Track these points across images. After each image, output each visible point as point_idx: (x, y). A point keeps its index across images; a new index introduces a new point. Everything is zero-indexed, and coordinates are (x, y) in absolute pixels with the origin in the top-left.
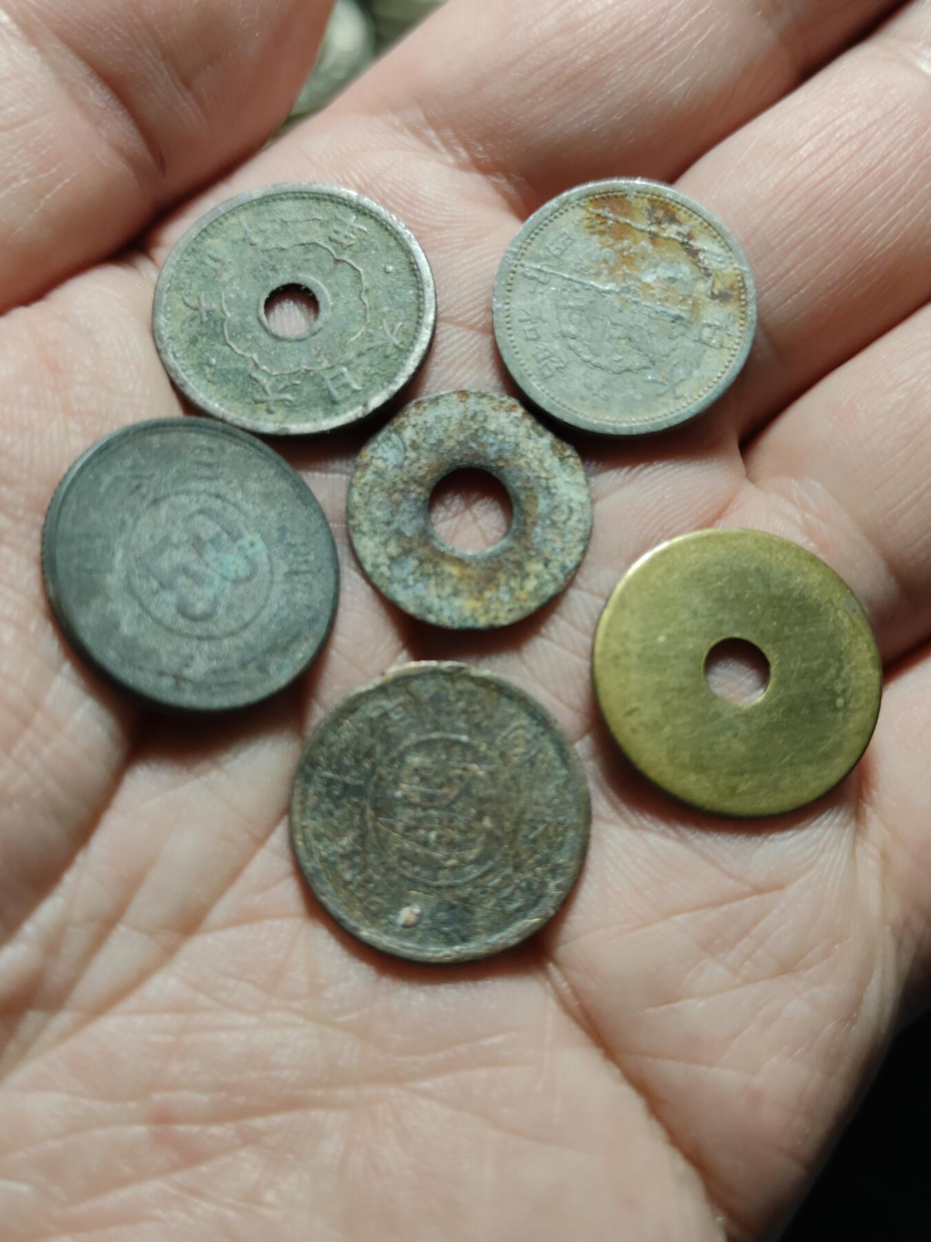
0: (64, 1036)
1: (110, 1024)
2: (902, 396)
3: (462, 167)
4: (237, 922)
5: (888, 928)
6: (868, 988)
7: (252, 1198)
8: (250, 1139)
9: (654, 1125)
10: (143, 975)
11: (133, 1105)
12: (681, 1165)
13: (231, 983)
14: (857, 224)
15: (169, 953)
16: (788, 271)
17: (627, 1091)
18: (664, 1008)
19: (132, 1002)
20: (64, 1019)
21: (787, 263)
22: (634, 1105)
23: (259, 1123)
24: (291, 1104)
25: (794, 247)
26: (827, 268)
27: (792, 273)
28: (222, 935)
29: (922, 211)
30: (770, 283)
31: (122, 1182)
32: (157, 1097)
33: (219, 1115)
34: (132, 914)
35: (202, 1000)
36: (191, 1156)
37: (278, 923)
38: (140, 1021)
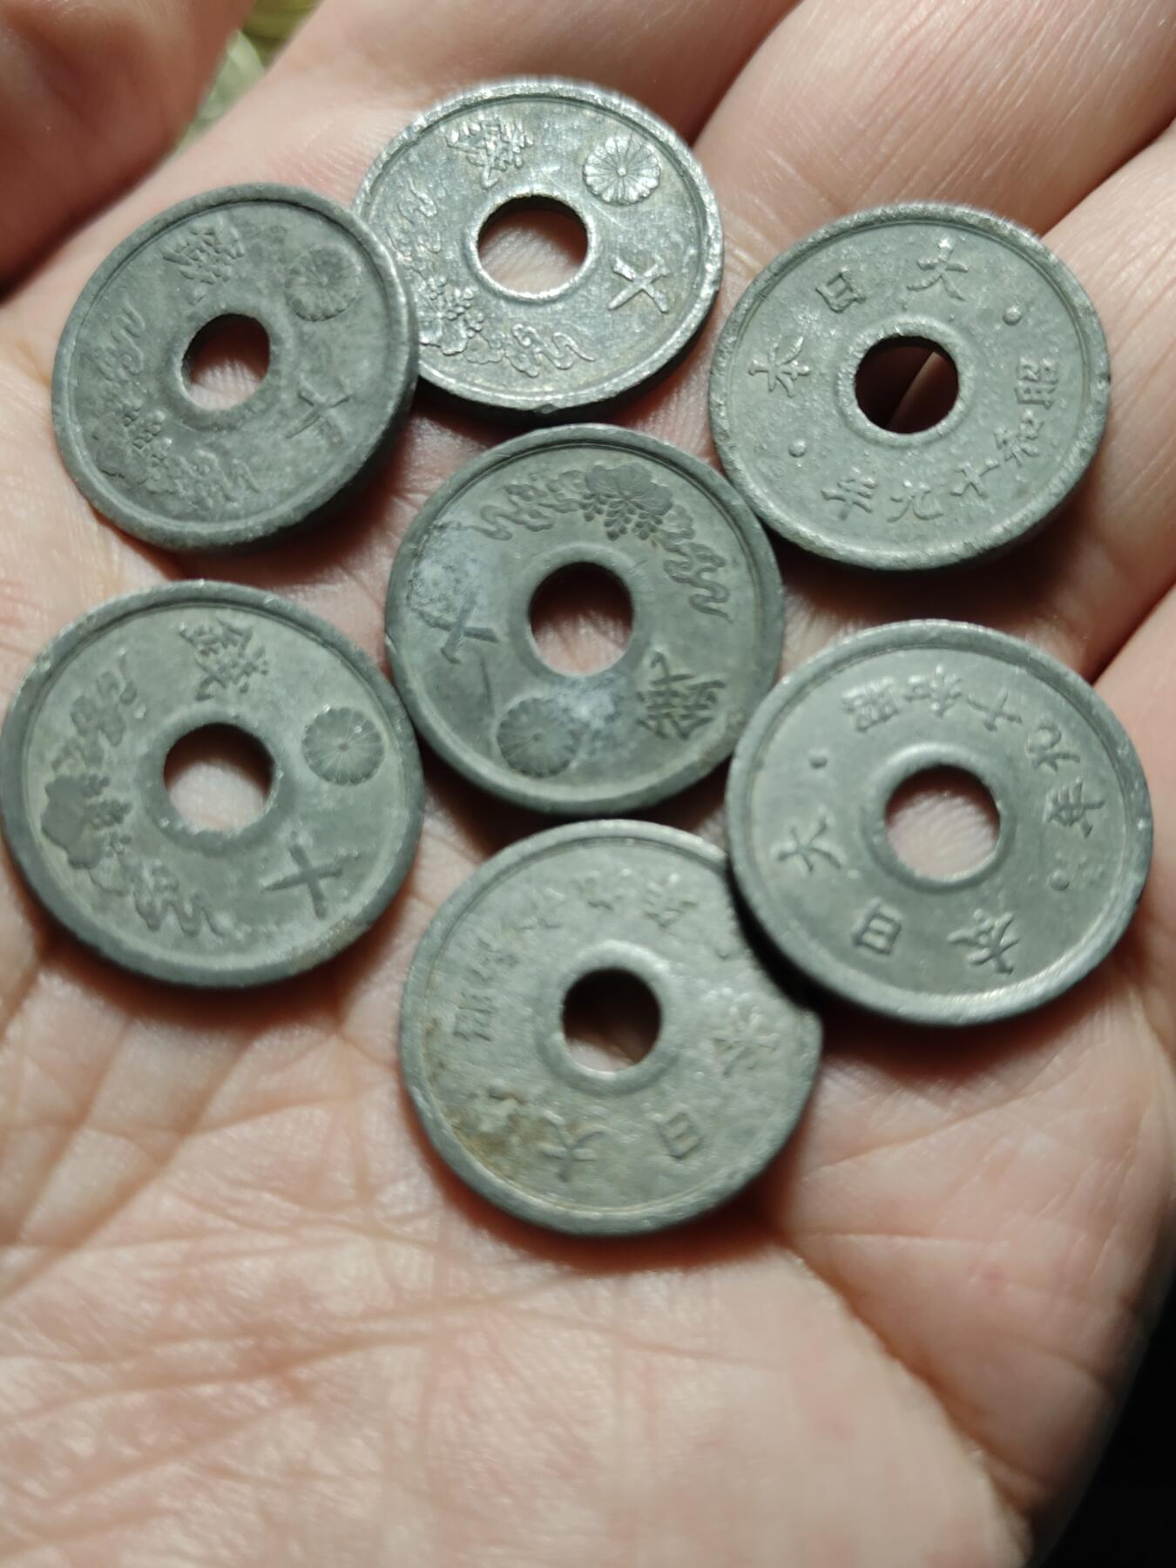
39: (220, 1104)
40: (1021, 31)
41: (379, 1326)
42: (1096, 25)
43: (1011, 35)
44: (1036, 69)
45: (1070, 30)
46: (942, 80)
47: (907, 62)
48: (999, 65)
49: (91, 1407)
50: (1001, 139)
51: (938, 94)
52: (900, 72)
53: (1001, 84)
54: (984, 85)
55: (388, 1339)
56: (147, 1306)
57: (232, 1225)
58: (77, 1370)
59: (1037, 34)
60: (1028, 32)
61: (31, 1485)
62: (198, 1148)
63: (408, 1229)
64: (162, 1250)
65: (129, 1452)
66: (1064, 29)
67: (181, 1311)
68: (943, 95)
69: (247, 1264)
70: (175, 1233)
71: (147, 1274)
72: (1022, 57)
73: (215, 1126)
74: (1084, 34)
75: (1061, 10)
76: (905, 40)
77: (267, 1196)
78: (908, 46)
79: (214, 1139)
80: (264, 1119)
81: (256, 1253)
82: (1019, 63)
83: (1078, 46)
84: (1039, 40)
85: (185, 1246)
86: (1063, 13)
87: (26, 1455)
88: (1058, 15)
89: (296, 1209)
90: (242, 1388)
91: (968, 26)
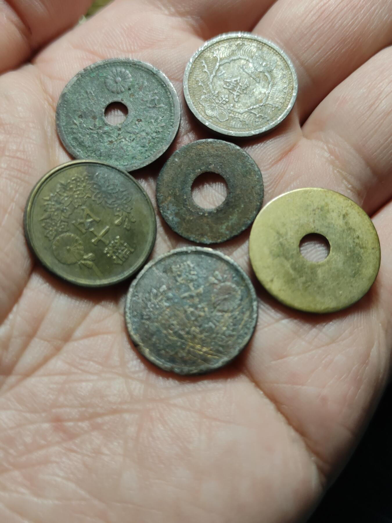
0: (12, 387)
1: (32, 381)
2: (365, 91)
3: (172, 15)
4: (87, 336)
5: (380, 325)
6: (372, 350)
7: (98, 452)
8: (96, 427)
9: (280, 416)
10: (46, 360)
11: (44, 415)
12: (293, 433)
13: (85, 362)
14: (340, 22)
15: (58, 349)
16: (313, 43)
17: (267, 401)
18: (280, 361)
19: (41, 371)
20: (12, 379)
21: (312, 40)
22: (270, 407)
23: (99, 420)
24: (114, 412)
25: (315, 33)
26: (329, 41)
27: (315, 44)
28: (81, 342)
29: (368, 14)
30: (306, 49)
31: (41, 447)
32: (54, 411)
33: (82, 418)
34: (39, 333)
35: (74, 370)
36: (71, 436)
37: (106, 336)
38: (45, 379)
39: (78, 333)
40: (358, 7)
41: (125, 407)
42: (381, 8)
43: (355, 8)
44: (362, 19)
45: (373, 8)
46: (332, 20)
47: (322, 13)
48: (350, 17)
49: (32, 427)
50: (348, 40)
51: (330, 24)
52: (319, 17)
53: (350, 23)
54: (345, 23)
55: (127, 411)
56: (51, 396)
57: (80, 372)
58: (28, 415)
59: (363, 9)
60: (360, 8)
61: (12, 451)
62: (70, 346)
63: (136, 376)
64: (57, 378)
65: (43, 442)
66: (371, 7)
67: (61, 399)
68: (332, 24)
69: (84, 384)
70: (62, 374)
71: (52, 386)
72: (357, 16)
73: (76, 340)
74: (377, 11)
75: (371, 2)
76: (321, 7)
77: (91, 363)
78: (323, 9)
79: (75, 344)
80: (92, 339)
81: (87, 381)
82: (356, 17)
83: (375, 14)
84: (363, 11)
85: (64, 377)
86: (371, 3)
87: (10, 441)
88: (369, 4)
89: (101, 367)
90: (80, 424)
91: (342, 4)
